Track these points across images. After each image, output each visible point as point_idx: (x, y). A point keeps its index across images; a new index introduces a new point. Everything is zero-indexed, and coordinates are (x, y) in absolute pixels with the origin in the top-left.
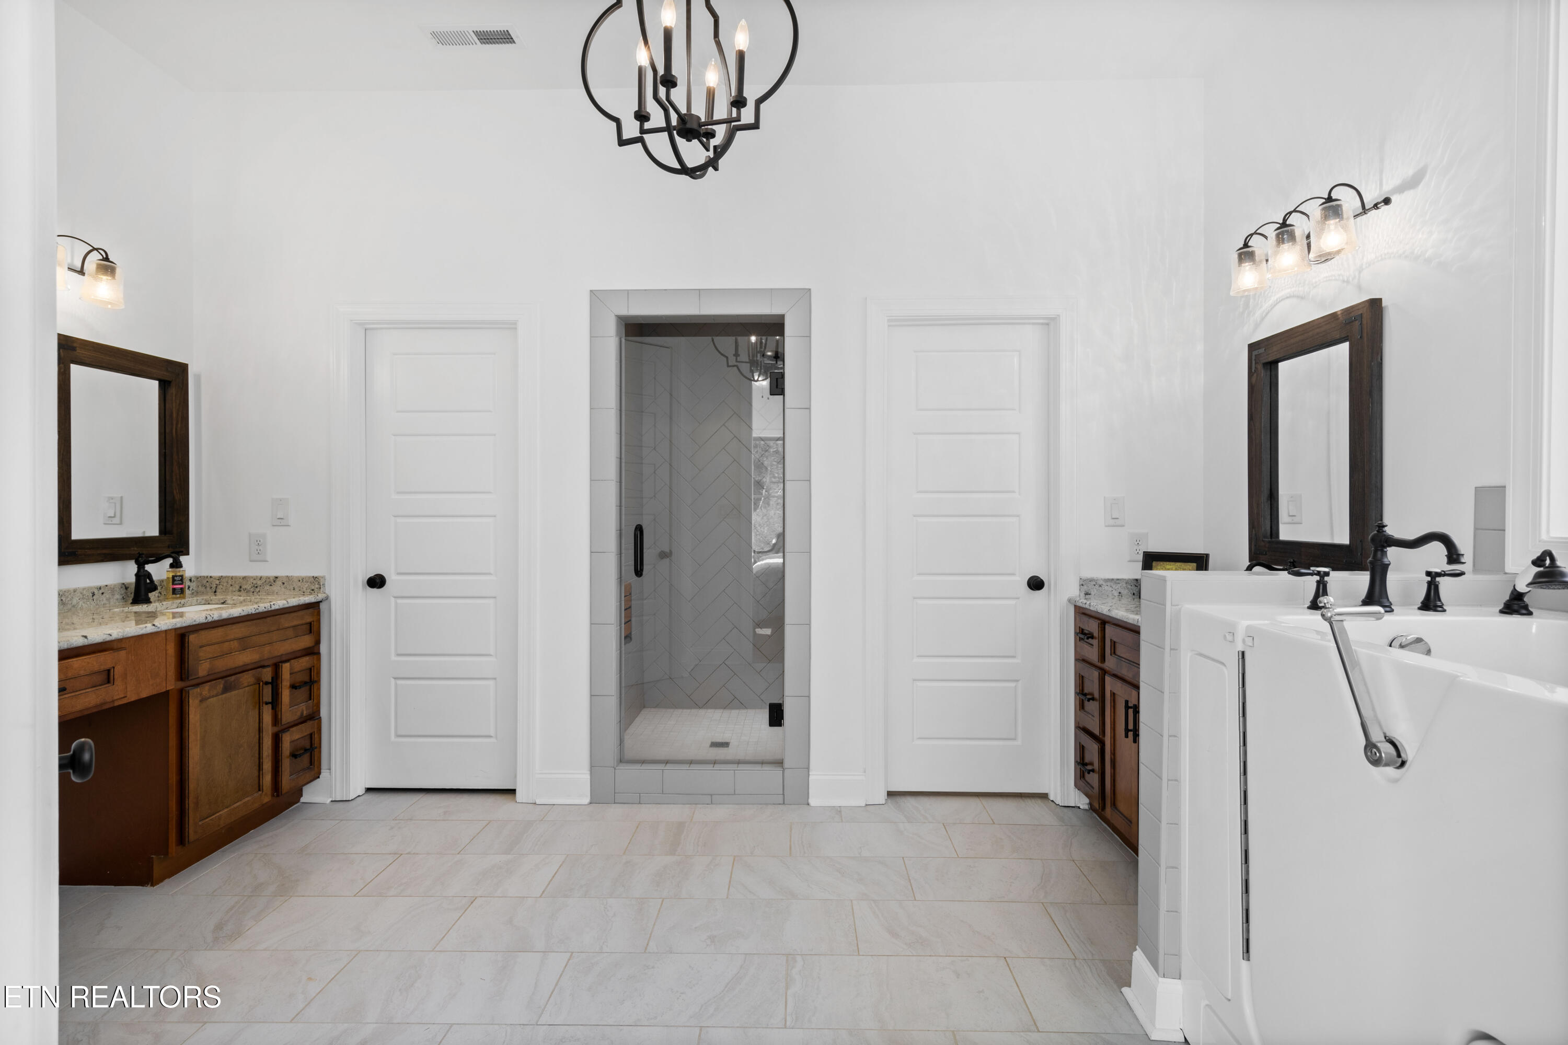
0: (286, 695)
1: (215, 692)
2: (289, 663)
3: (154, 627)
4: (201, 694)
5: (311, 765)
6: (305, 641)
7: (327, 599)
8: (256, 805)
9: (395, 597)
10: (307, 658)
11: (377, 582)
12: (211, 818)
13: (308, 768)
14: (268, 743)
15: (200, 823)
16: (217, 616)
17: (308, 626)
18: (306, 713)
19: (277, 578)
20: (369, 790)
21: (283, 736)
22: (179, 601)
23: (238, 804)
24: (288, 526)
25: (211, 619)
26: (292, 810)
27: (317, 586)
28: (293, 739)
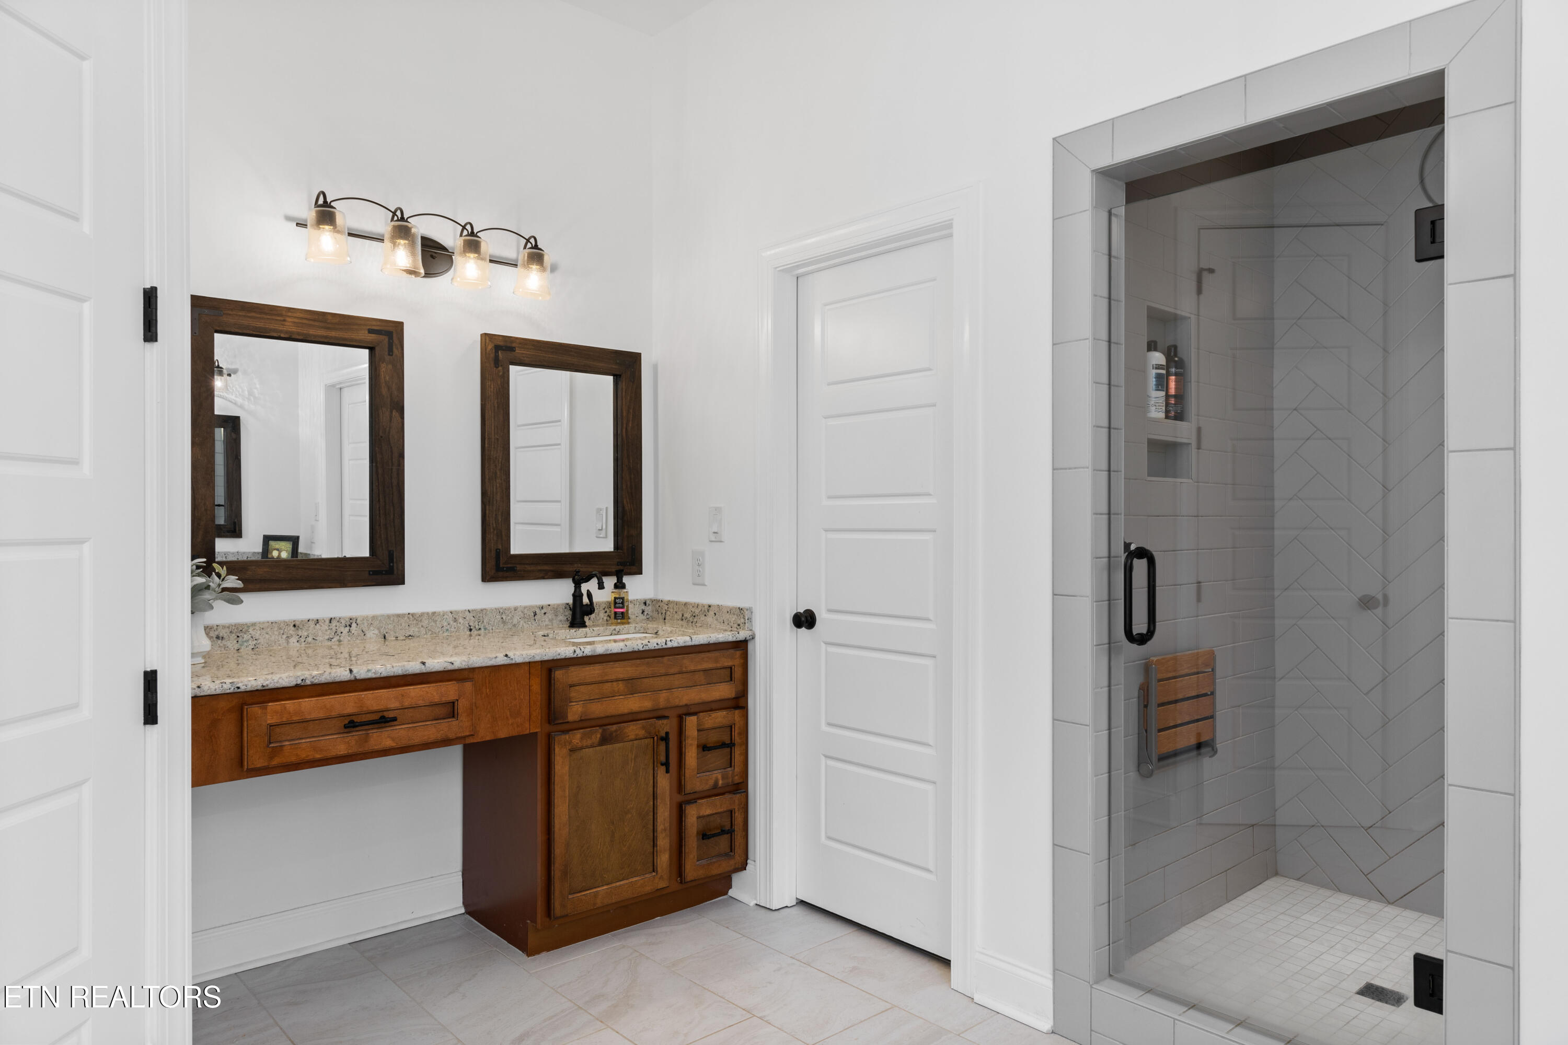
0: (691, 756)
1: (589, 742)
2: (696, 717)
3: (506, 658)
4: (570, 743)
5: (731, 851)
6: (724, 691)
7: (753, 638)
8: (648, 889)
9: (826, 643)
10: (724, 713)
11: (805, 620)
12: (583, 893)
13: (726, 855)
14: (665, 814)
15: (570, 897)
16: (590, 650)
17: (728, 672)
18: (722, 784)
19: (710, 606)
20: (802, 903)
21: (687, 808)
22: (614, 627)
23: (622, 883)
24: (721, 542)
25: (582, 653)
26: (714, 902)
27: (742, 620)
28: (701, 814)
